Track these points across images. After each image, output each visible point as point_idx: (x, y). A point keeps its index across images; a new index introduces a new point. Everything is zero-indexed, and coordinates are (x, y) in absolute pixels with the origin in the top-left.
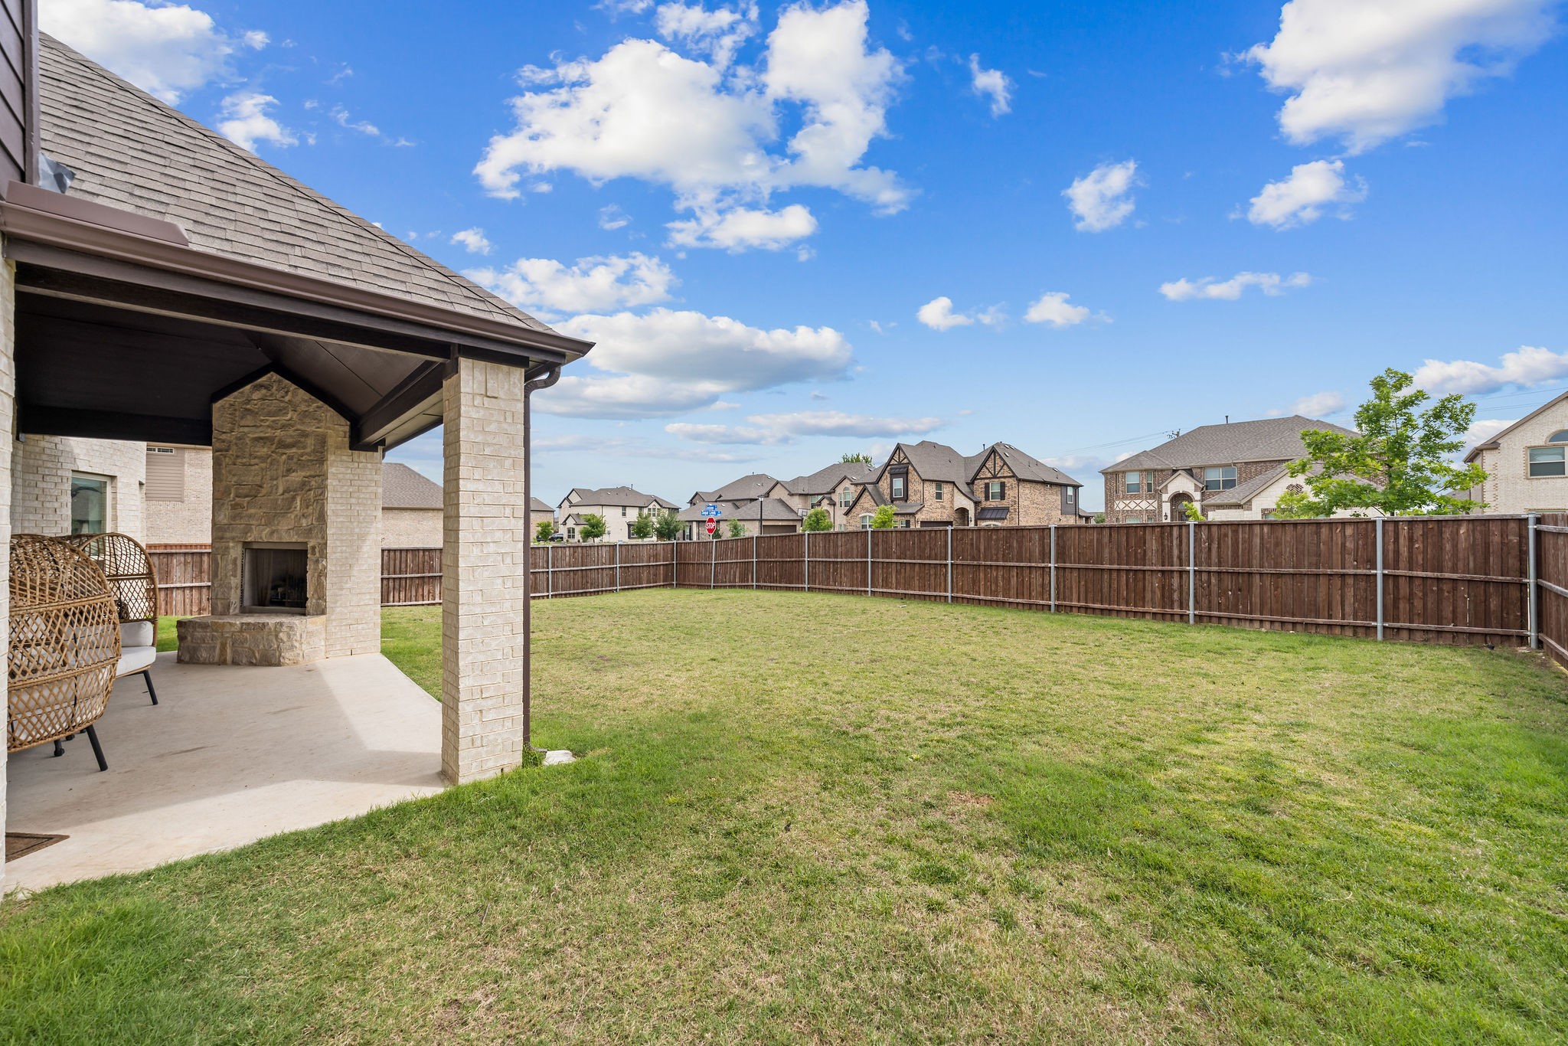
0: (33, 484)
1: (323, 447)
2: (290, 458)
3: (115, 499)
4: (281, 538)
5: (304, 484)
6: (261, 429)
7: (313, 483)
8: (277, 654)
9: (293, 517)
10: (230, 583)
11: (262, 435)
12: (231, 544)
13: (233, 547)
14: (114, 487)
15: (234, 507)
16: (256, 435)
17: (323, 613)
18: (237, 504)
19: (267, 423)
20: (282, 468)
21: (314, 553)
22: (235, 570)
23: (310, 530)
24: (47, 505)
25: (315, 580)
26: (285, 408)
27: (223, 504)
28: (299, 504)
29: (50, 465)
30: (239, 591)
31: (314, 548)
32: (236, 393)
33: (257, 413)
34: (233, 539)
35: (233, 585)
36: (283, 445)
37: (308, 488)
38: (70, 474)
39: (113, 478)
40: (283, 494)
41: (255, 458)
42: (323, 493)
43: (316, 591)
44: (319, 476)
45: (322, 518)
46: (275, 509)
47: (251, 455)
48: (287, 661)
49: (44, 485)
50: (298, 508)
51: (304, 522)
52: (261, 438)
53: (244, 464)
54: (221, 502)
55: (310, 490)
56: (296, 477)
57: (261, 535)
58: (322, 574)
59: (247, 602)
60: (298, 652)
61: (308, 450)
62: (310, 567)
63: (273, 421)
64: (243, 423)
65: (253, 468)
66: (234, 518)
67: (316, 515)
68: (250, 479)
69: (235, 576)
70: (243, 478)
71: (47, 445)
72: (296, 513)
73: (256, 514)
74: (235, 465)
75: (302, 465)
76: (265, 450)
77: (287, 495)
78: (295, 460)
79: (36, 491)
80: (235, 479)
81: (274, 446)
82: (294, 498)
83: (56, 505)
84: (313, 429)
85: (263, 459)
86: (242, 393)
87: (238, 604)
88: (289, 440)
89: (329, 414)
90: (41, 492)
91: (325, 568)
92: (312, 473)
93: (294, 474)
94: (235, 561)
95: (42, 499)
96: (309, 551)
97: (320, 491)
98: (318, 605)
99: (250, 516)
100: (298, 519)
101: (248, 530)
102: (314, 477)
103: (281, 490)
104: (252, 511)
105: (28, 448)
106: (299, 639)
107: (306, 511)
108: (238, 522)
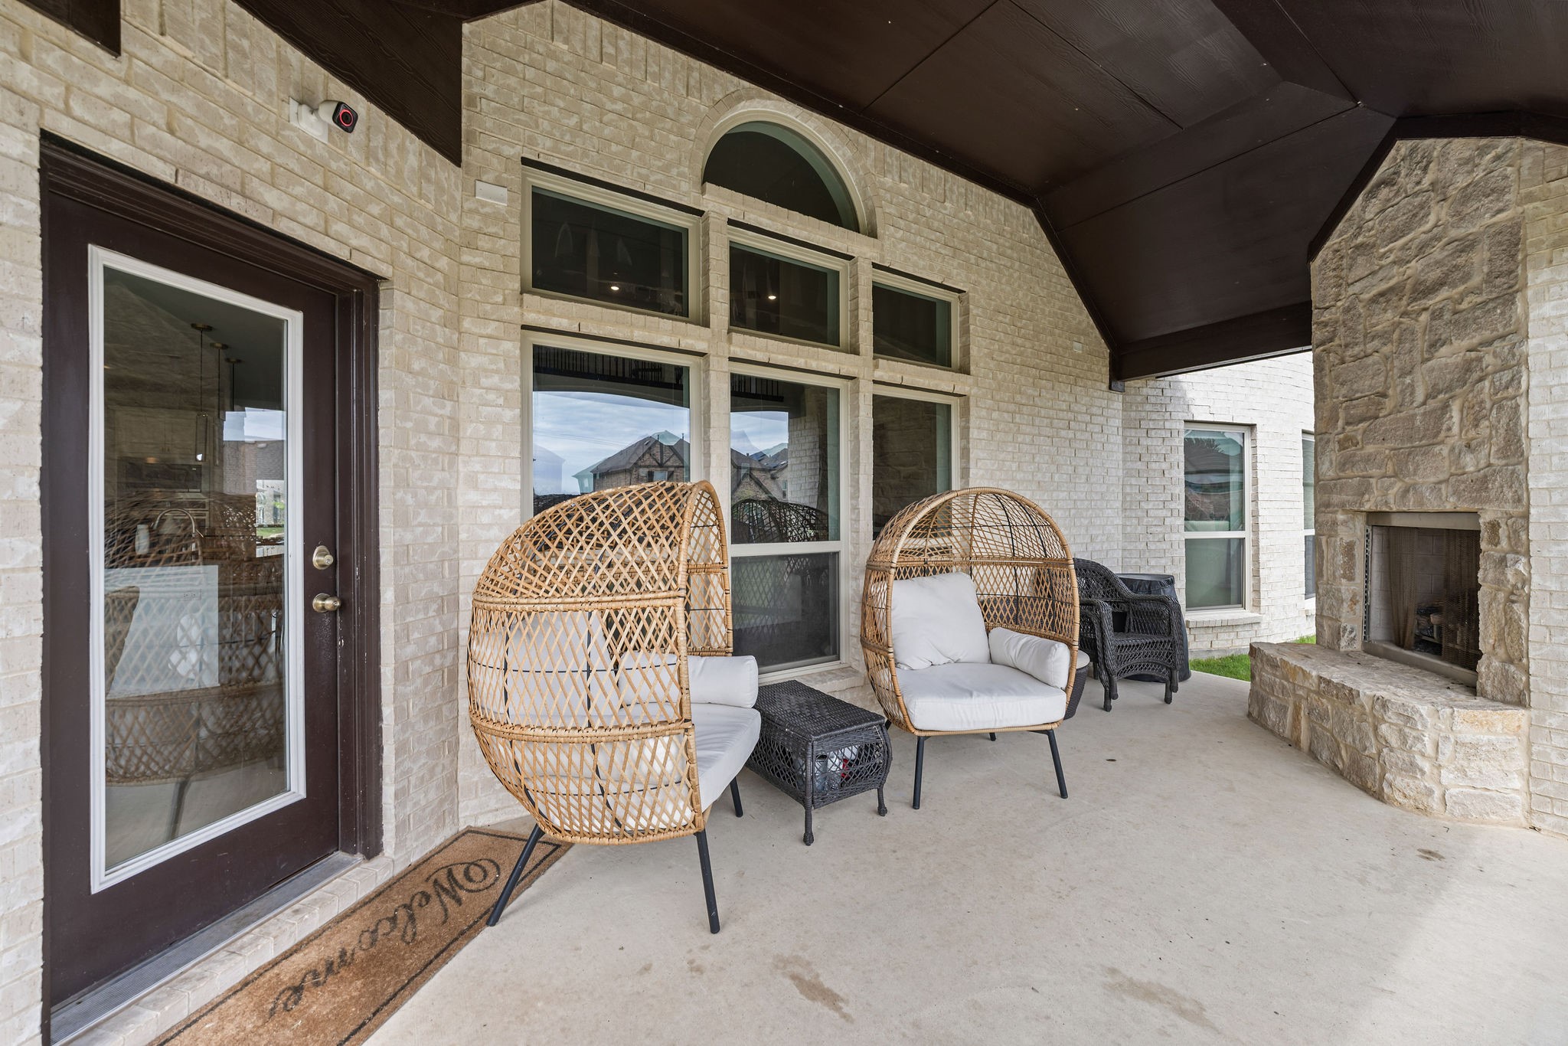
0: (1135, 441)
1: (1513, 256)
2: (1437, 315)
3: (1255, 455)
4: (1422, 504)
5: (1467, 367)
6: (1380, 275)
7: (1489, 359)
8: (1378, 770)
9: (1445, 452)
10: (1339, 591)
11: (1384, 286)
12: (1341, 517)
13: (1345, 522)
14: (1254, 440)
15: (1343, 445)
16: (1374, 291)
17: (1521, 701)
18: (1348, 439)
19: (1392, 258)
20: (1421, 344)
21: (1495, 540)
22: (1350, 565)
23: (1484, 480)
24: (1153, 466)
25: (1498, 607)
26: (1422, 206)
27: (1328, 441)
28: (1456, 419)
29: (1154, 416)
30: (1360, 608)
31: (1494, 526)
32: (1340, 226)
33: (1374, 246)
34: (1342, 506)
35: (1346, 596)
36: (1421, 291)
37: (1476, 376)
38: (1182, 426)
39: (1252, 427)
40: (1424, 403)
41: (1373, 338)
42: (1515, 380)
43: (1501, 639)
44: (1503, 337)
45: (1514, 447)
46: (1411, 439)
47: (1365, 336)
48: (1398, 796)
49: (1149, 442)
50: (1456, 429)
51: (1469, 463)
52: (1382, 294)
53: (1357, 358)
54: (1326, 436)
55: (1481, 379)
56: (1450, 355)
57: (1386, 496)
58: (1517, 595)
59: (1378, 633)
60: (1430, 784)
61: (1476, 280)
62: (1486, 574)
63: (1403, 248)
64: (1352, 277)
65: (1370, 360)
66: (1343, 466)
67: (1499, 441)
68: (1366, 385)
69: (1351, 579)
70: (1355, 386)
71: (1151, 392)
72: (1451, 441)
73: (1378, 453)
74: (1343, 362)
75: (1461, 322)
76: (1389, 315)
77: (1432, 404)
78: (1447, 316)
79: (1139, 450)
80: (1344, 391)
81: (1404, 302)
82: (1445, 407)
83: (1164, 466)
84: (1488, 220)
85: (1385, 337)
86: (1349, 220)
87: (1359, 633)
88: (1435, 274)
89: (1527, 161)
90: (1144, 451)
91: (1526, 581)
92: (1487, 334)
93: (1444, 350)
94: (1349, 549)
95: (1146, 460)
96: (1484, 535)
97: (1506, 376)
98: (1507, 679)
99: (1368, 460)
100: (1456, 456)
101: (1364, 490)
102: (1489, 343)
103: (1420, 396)
104: (1370, 449)
105: (1128, 399)
106: (1429, 750)
107: (1472, 433)
108: (1349, 473)
